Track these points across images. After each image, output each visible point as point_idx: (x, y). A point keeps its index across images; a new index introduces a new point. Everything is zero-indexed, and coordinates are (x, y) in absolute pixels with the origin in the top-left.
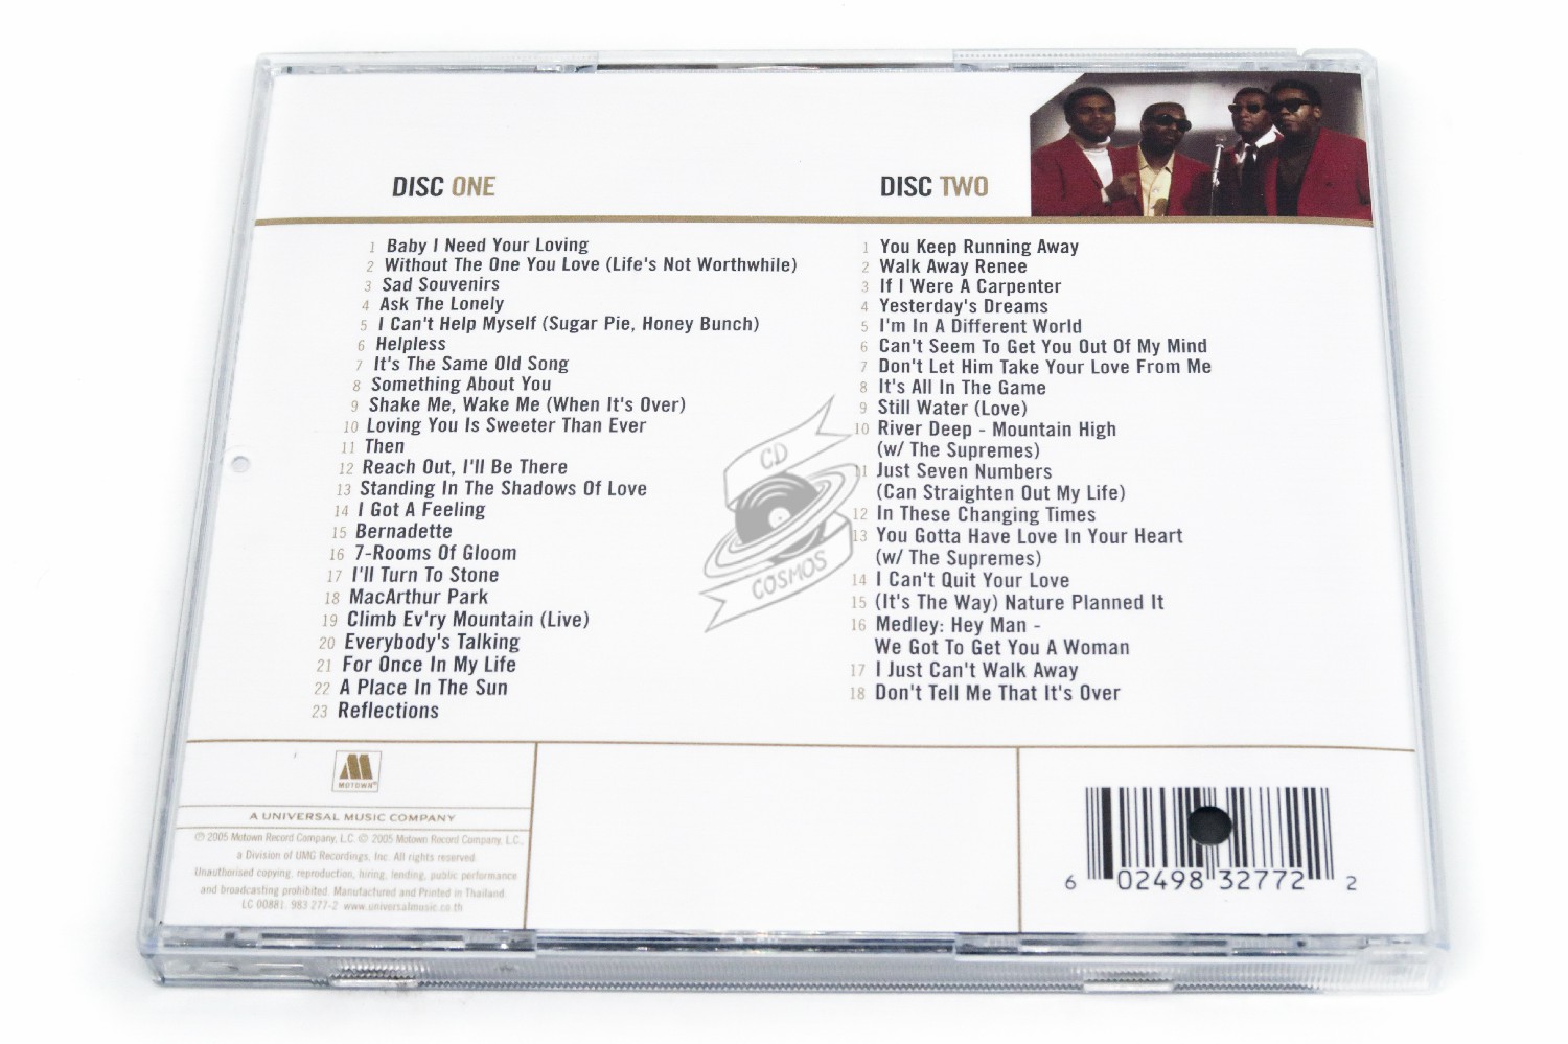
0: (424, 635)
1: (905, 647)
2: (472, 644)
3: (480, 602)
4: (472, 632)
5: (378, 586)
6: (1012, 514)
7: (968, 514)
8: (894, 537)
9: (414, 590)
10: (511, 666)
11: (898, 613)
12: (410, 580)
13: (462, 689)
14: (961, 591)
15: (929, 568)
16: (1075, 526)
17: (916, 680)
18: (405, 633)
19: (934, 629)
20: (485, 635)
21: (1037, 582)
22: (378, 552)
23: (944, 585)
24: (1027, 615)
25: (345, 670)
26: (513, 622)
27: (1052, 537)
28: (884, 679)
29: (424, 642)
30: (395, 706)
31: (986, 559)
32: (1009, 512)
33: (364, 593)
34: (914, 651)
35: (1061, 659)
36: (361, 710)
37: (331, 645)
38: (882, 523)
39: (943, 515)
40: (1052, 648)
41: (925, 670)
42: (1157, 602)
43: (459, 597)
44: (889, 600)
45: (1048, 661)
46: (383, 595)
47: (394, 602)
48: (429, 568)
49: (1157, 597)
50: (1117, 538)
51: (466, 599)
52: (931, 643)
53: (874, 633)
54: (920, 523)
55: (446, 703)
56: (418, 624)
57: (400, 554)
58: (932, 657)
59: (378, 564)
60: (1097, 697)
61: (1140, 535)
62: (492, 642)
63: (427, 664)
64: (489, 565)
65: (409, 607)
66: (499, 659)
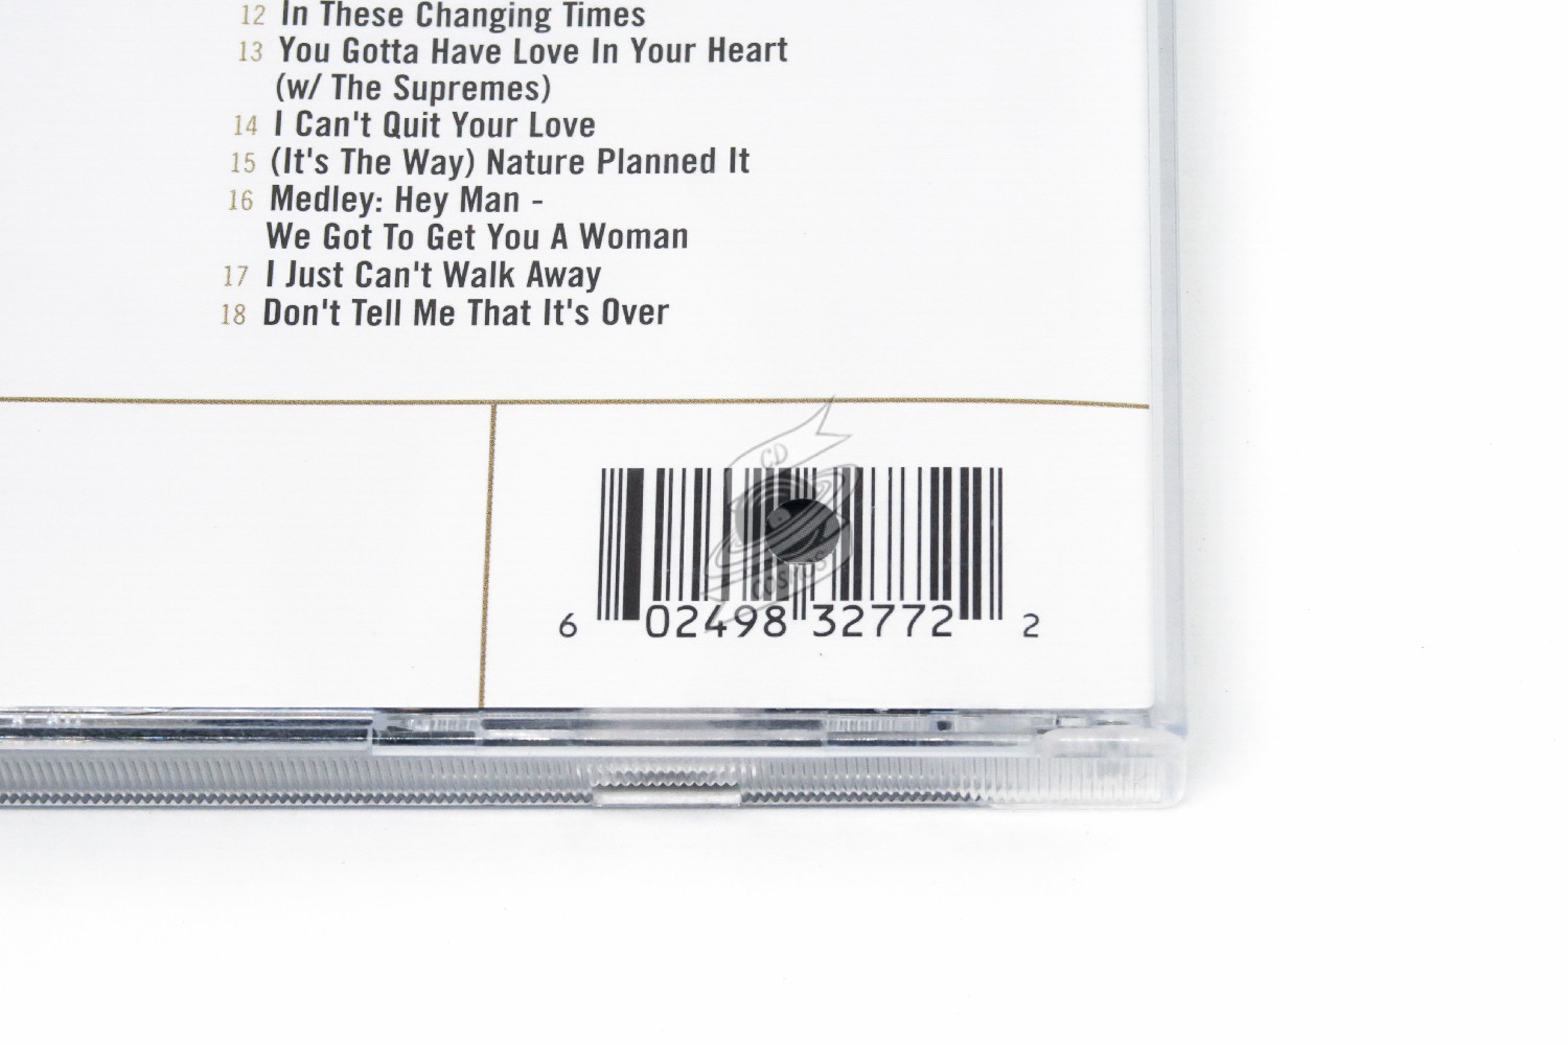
1: (317, 238)
6: (507, 15)
7: (433, 14)
8: (307, 52)
11: (308, 181)
14: (413, 144)
15: (364, 105)
16: (609, 34)
17: (331, 293)
19: (366, 207)
21: (541, 128)
23: (387, 134)
24: (524, 184)
27: (571, 52)
28: (280, 291)
31: (458, 90)
32: (502, 12)
34: (330, 243)
35: (576, 255)
38: (289, 31)
39: (391, 16)
40: (560, 237)
41: (348, 276)
42: (740, 159)
44: (294, 159)
45: (550, 258)
49: (739, 151)
50: (679, 54)
52: (360, 229)
53: (265, 213)
54: (353, 30)
58: (360, 254)
60: (629, 320)
61: (717, 49)
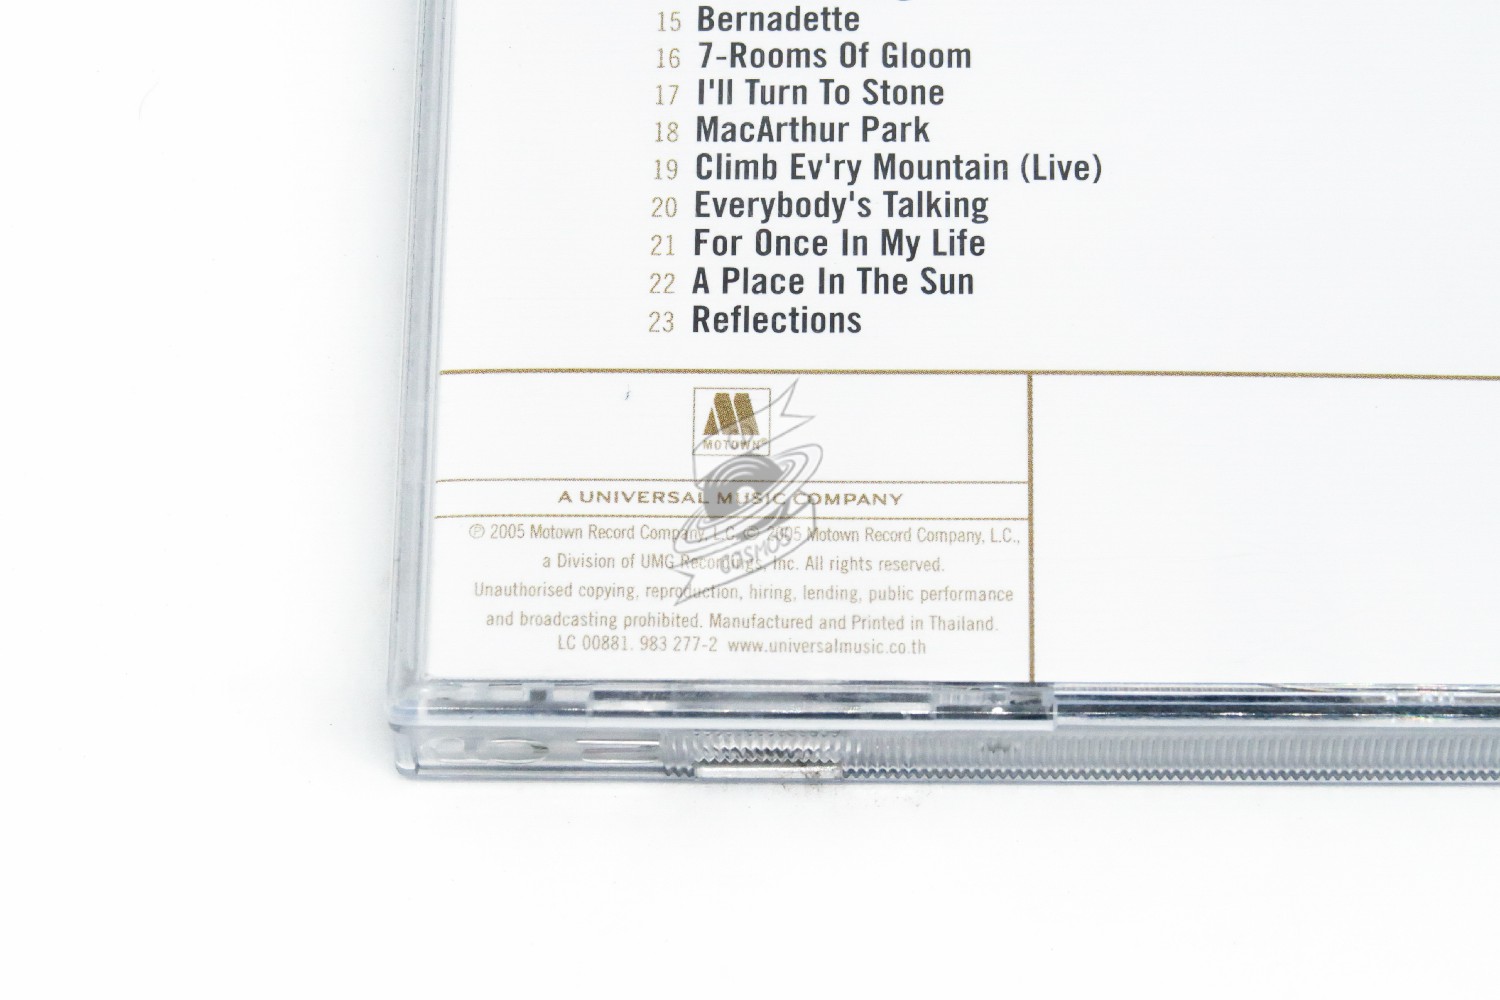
0: (827, 193)
2: (908, 210)
3: (917, 139)
4: (909, 188)
5: (742, 111)
9: (805, 118)
10: (977, 246)
12: (795, 102)
13: (900, 283)
18: (795, 190)
20: (929, 194)
22: (737, 54)
25: (697, 252)
26: (975, 171)
29: (827, 206)
30: (787, 312)
33: (721, 123)
36: (731, 319)
37: (671, 212)
43: (881, 131)
46: (752, 126)
47: (771, 140)
48: (827, 82)
51: (892, 133)
55: (873, 307)
56: (815, 175)
57: (776, 58)
59: (740, 75)
62: (942, 206)
63: (835, 244)
64: (927, 76)
65: (799, 147)
66: (957, 234)
